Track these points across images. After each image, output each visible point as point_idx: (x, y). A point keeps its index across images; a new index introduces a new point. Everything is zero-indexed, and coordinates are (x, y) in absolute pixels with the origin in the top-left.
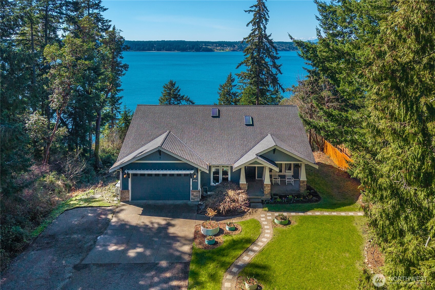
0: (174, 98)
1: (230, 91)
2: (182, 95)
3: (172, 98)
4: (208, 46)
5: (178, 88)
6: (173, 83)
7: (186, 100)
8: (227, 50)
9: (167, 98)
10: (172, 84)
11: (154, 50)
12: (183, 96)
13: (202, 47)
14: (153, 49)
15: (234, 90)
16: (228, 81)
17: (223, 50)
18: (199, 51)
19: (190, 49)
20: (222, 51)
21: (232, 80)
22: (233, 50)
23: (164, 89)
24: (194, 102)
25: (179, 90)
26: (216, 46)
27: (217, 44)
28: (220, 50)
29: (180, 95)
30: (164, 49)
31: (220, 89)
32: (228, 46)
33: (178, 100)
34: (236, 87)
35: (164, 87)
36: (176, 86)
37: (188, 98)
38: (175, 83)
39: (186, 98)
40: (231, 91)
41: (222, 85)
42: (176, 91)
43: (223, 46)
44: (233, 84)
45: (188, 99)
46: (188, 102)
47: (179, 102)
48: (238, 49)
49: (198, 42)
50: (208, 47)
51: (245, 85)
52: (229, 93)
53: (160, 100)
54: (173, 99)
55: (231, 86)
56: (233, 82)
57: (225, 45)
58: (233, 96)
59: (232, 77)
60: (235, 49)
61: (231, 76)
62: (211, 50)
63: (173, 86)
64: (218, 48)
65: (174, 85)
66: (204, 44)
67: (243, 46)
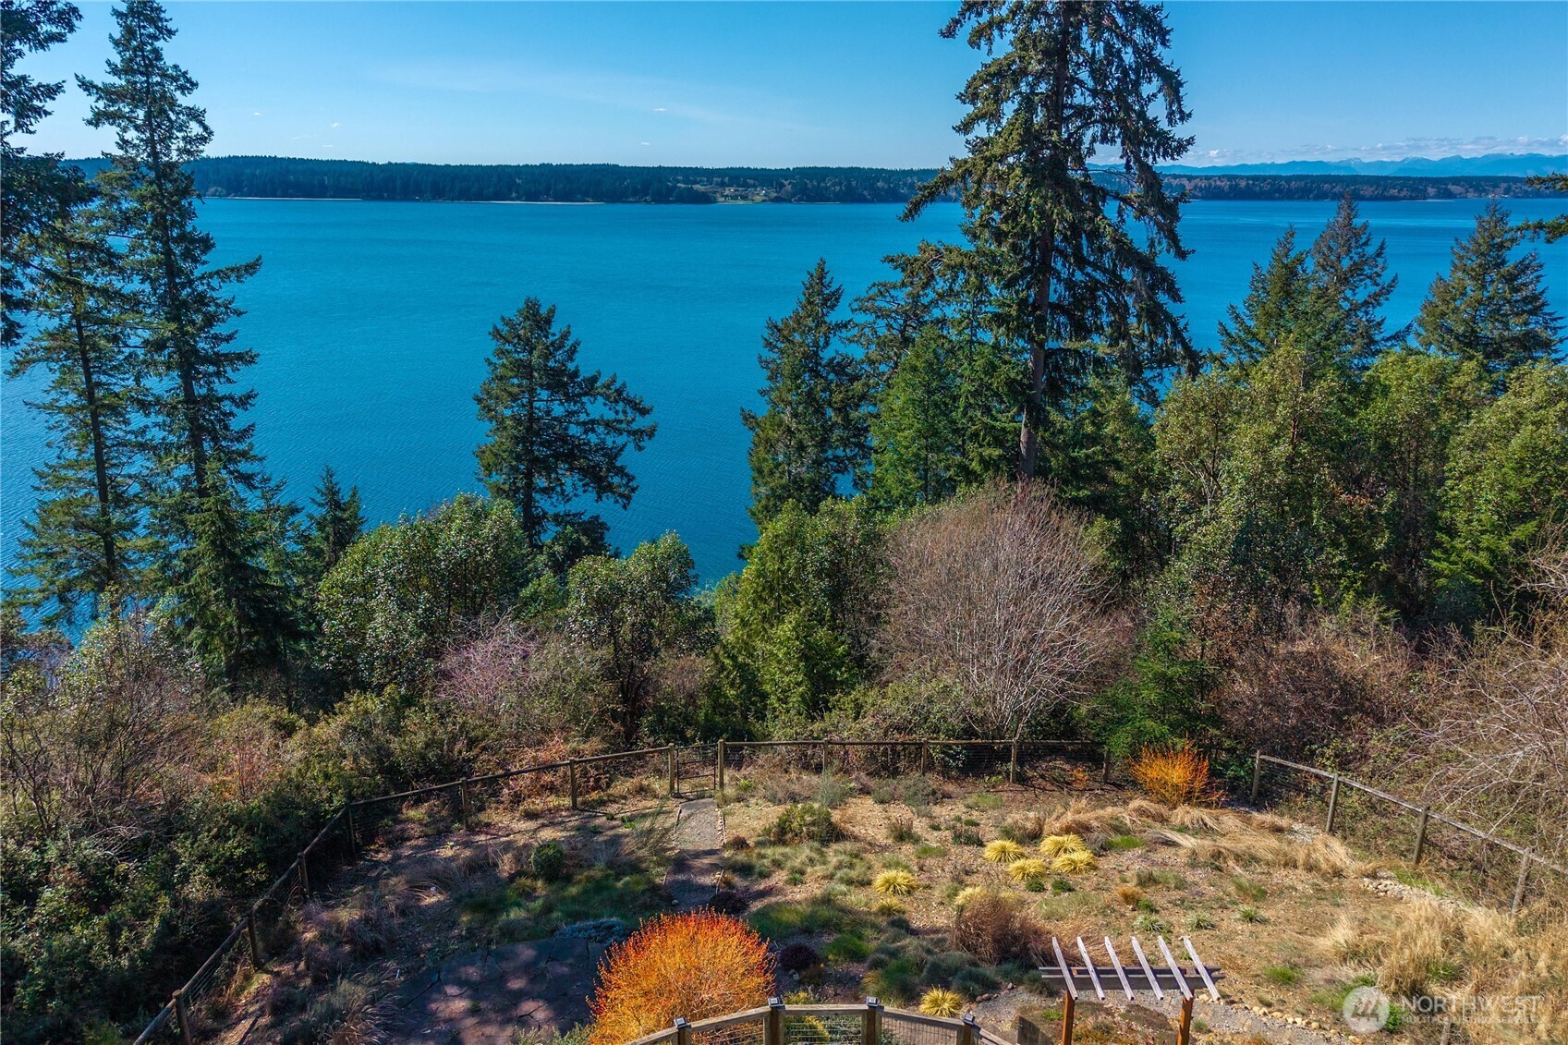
0: (548, 387)
1: (816, 353)
2: (585, 373)
3: (542, 386)
4: (696, 183)
5: (565, 336)
6: (543, 311)
7: (607, 397)
8: (758, 198)
9: (516, 390)
10: (538, 319)
11: (518, 198)
12: (594, 379)
13: (675, 187)
14: (514, 195)
15: (836, 348)
16: (810, 303)
17: (744, 198)
18: (668, 202)
19: (635, 192)
20: (742, 202)
21: (826, 300)
22: (777, 200)
23: (493, 345)
24: (646, 404)
25: (573, 350)
26: (723, 185)
27: (723, 177)
28: (734, 197)
29: (575, 374)
30: (548, 195)
31: (769, 344)
32: (762, 185)
33: (569, 398)
34: (844, 333)
35: (497, 334)
36: (556, 328)
37: (618, 385)
38: (552, 311)
39: (608, 387)
40: (826, 355)
41: (780, 325)
42: (560, 355)
43: (746, 185)
44: (834, 317)
45: (619, 392)
46: (620, 406)
47: (573, 408)
48: (794, 195)
49: (660, 170)
50: (696, 187)
51: (882, 322)
52: (811, 362)
53: (479, 401)
54: (544, 394)
55: (823, 329)
56: (832, 307)
57: (751, 182)
58: (832, 376)
59: (826, 281)
60: (783, 194)
61: (821, 278)
62: (705, 199)
63: (540, 328)
64: (727, 193)
65: (548, 321)
66: (680, 178)
67: (809, 186)
